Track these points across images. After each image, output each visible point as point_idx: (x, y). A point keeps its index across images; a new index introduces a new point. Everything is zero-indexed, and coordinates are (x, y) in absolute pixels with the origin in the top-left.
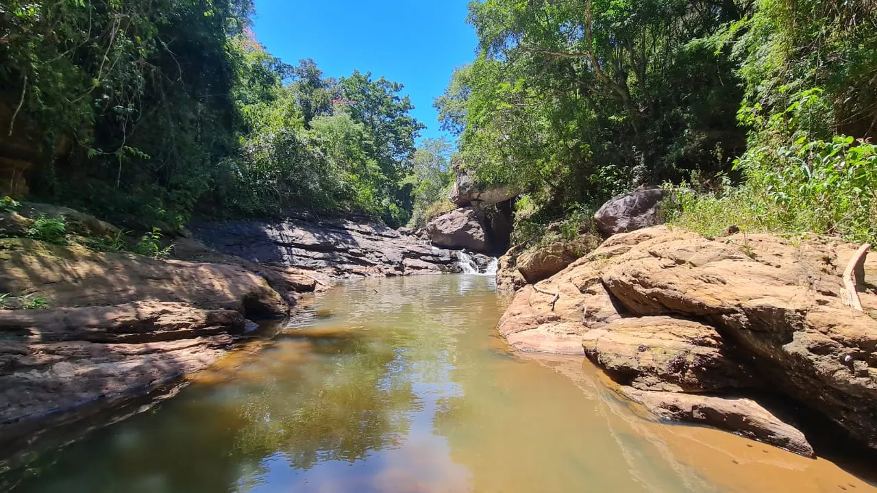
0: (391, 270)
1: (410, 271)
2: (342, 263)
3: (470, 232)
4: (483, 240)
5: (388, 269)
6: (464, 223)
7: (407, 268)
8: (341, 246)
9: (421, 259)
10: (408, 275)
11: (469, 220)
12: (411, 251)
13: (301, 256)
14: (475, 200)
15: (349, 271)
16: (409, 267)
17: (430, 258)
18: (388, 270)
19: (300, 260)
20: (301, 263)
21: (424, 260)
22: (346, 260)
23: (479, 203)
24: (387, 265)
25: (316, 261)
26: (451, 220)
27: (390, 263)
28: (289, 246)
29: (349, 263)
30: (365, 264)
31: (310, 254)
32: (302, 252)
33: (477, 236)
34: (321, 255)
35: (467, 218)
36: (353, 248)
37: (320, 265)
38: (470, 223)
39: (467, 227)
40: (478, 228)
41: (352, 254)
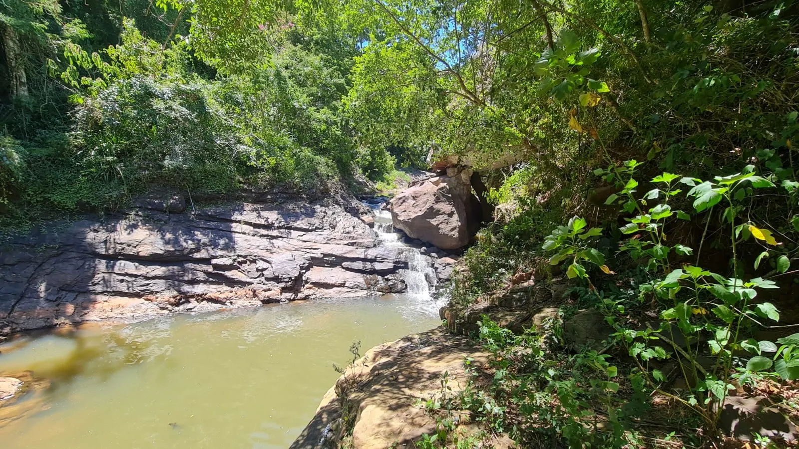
0: (275, 291)
1: (311, 292)
2: (193, 282)
3: (434, 222)
4: (457, 235)
5: (269, 290)
6: (428, 206)
7: (308, 285)
8: (203, 254)
9: (343, 268)
10: (306, 298)
11: (437, 201)
12: (325, 255)
13: (126, 274)
14: (455, 166)
15: (201, 298)
16: (313, 284)
17: (359, 265)
18: (268, 293)
19: (122, 281)
20: (123, 287)
21: (347, 269)
22: (201, 276)
23: (460, 172)
24: (270, 284)
25: (147, 282)
26: (414, 198)
27: (277, 279)
28: (113, 258)
29: (205, 282)
30: (232, 283)
31: (144, 270)
32: (131, 267)
33: (445, 229)
34: (160, 270)
35: (434, 198)
36: (222, 256)
37: (152, 289)
38: (437, 206)
39: (432, 213)
40: (451, 215)
41: (216, 267)
